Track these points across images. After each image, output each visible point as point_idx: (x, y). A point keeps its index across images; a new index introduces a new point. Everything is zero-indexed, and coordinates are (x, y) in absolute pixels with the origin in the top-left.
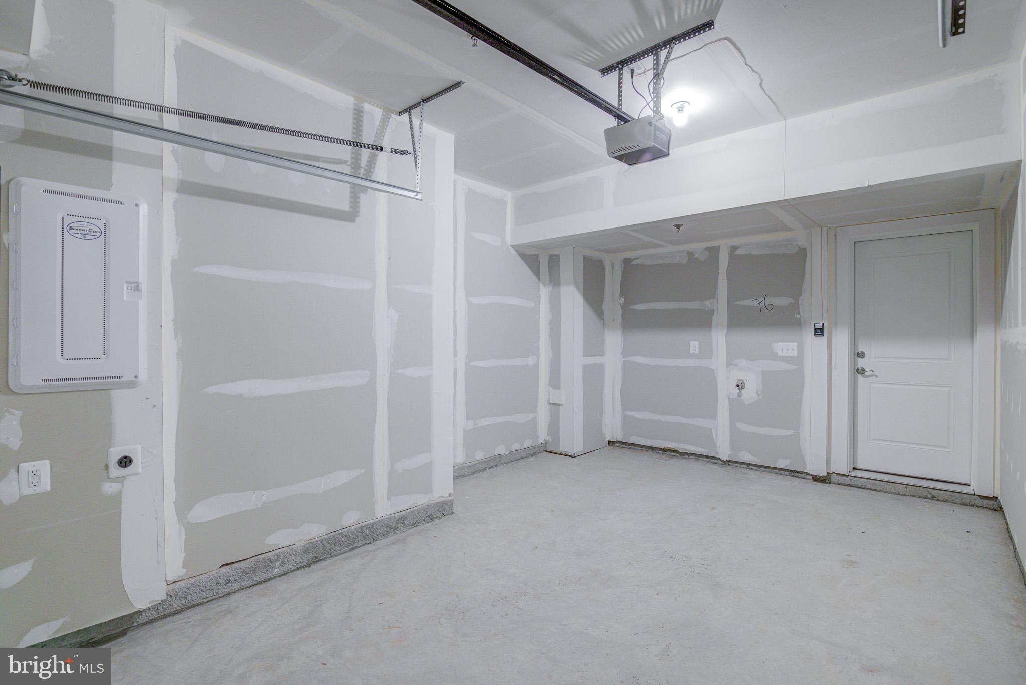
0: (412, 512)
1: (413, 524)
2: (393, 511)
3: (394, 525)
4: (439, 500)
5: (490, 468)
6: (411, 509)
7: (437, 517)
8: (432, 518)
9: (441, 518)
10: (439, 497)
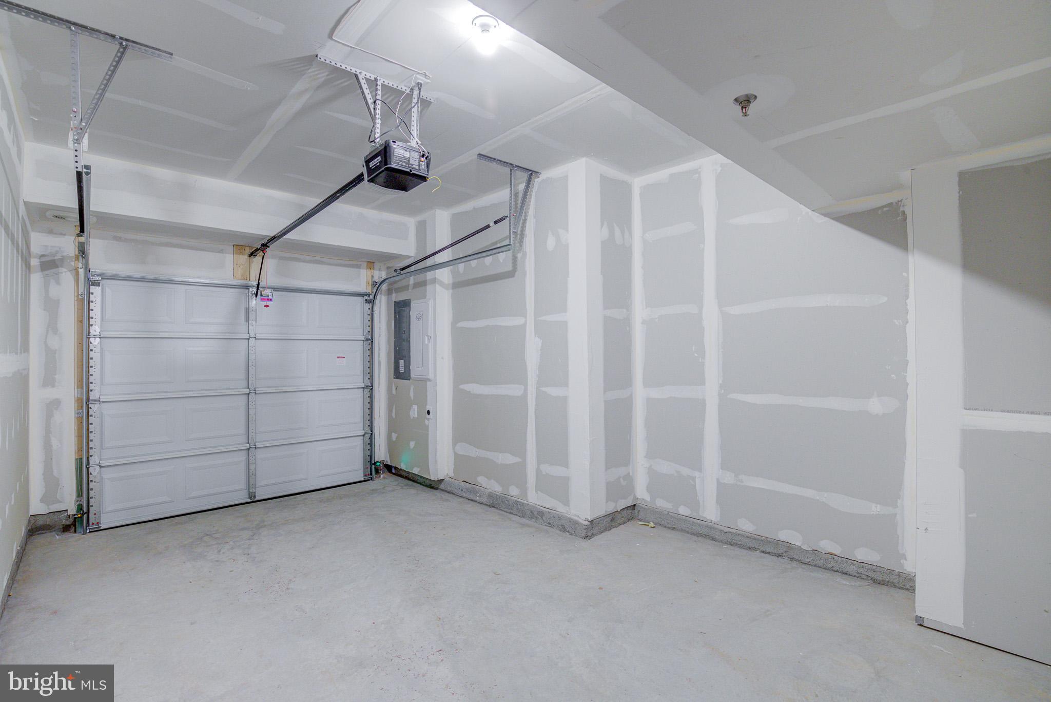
0: (549, 513)
1: (549, 524)
2: (539, 503)
3: (535, 513)
4: (572, 517)
5: (763, 552)
6: (549, 510)
7: (568, 532)
8: (563, 529)
9: (572, 534)
10: (575, 515)
